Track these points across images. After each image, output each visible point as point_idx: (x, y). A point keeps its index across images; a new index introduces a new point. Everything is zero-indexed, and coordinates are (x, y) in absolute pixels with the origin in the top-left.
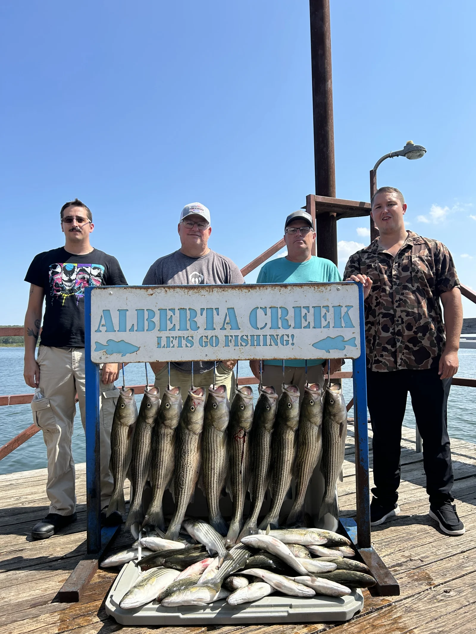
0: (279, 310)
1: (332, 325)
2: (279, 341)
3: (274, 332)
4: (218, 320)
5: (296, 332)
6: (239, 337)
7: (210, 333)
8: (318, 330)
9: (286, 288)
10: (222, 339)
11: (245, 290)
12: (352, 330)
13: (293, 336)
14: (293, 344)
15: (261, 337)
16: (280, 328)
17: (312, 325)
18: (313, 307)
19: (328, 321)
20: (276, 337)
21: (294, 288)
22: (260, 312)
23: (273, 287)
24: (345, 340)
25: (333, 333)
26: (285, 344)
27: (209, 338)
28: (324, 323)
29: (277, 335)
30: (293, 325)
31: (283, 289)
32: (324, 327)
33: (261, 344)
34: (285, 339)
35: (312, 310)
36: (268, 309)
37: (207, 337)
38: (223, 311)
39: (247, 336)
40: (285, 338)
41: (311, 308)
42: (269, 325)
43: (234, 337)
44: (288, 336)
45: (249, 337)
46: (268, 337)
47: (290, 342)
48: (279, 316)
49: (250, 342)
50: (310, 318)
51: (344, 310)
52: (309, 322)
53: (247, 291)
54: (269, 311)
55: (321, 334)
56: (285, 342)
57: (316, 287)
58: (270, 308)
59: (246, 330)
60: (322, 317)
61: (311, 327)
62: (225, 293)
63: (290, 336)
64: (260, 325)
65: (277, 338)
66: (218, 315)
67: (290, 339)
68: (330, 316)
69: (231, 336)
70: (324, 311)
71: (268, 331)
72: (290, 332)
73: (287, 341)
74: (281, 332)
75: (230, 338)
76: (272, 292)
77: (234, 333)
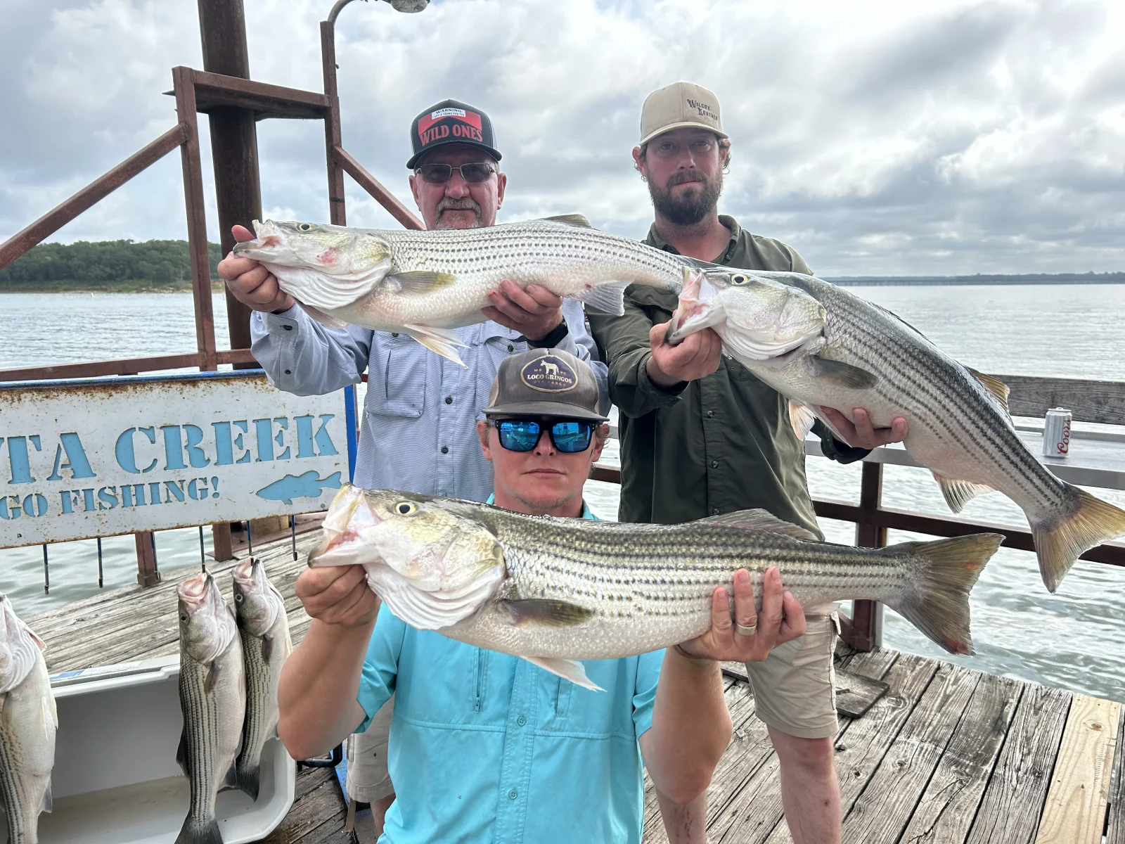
0: (183, 432)
1: (294, 452)
2: (186, 492)
3: (171, 475)
4: (40, 459)
5: (222, 471)
6: (95, 493)
7: (22, 489)
8: (267, 465)
9: (194, 386)
10: (53, 497)
11: (100, 395)
12: (335, 458)
13: (215, 479)
14: (216, 495)
15: (147, 489)
16: (187, 466)
17: (254, 454)
18: (254, 421)
19: (286, 445)
20: (179, 485)
21: (213, 385)
22: (139, 439)
23: (167, 385)
24: (320, 479)
25: (297, 466)
26: (199, 496)
27: (22, 499)
28: (278, 450)
29: (182, 481)
30: (214, 459)
31: (188, 388)
32: (278, 458)
33: (148, 500)
34: (198, 487)
35: (252, 427)
36: (157, 431)
37: (16, 498)
38: (51, 442)
39: (113, 488)
40: (200, 485)
41: (250, 424)
42: (162, 462)
43: (82, 493)
44: (205, 480)
45: (119, 491)
46: (162, 487)
47: (211, 491)
48: (184, 444)
49: (120, 500)
50: (250, 443)
51: (316, 423)
52: (248, 451)
53: (103, 395)
54: (160, 436)
55: (275, 470)
56: (199, 492)
57: (259, 382)
58: (161, 428)
59: (111, 475)
60: (274, 439)
61: (253, 459)
62: (52, 403)
63: (209, 479)
64: (142, 463)
65: (182, 487)
66: (39, 449)
67: (210, 485)
68: (290, 436)
69: (77, 491)
70: (277, 427)
71: (159, 475)
72: (208, 471)
73: (204, 491)
74: (189, 474)
75: (73, 495)
76: (163, 394)
77: (82, 484)
